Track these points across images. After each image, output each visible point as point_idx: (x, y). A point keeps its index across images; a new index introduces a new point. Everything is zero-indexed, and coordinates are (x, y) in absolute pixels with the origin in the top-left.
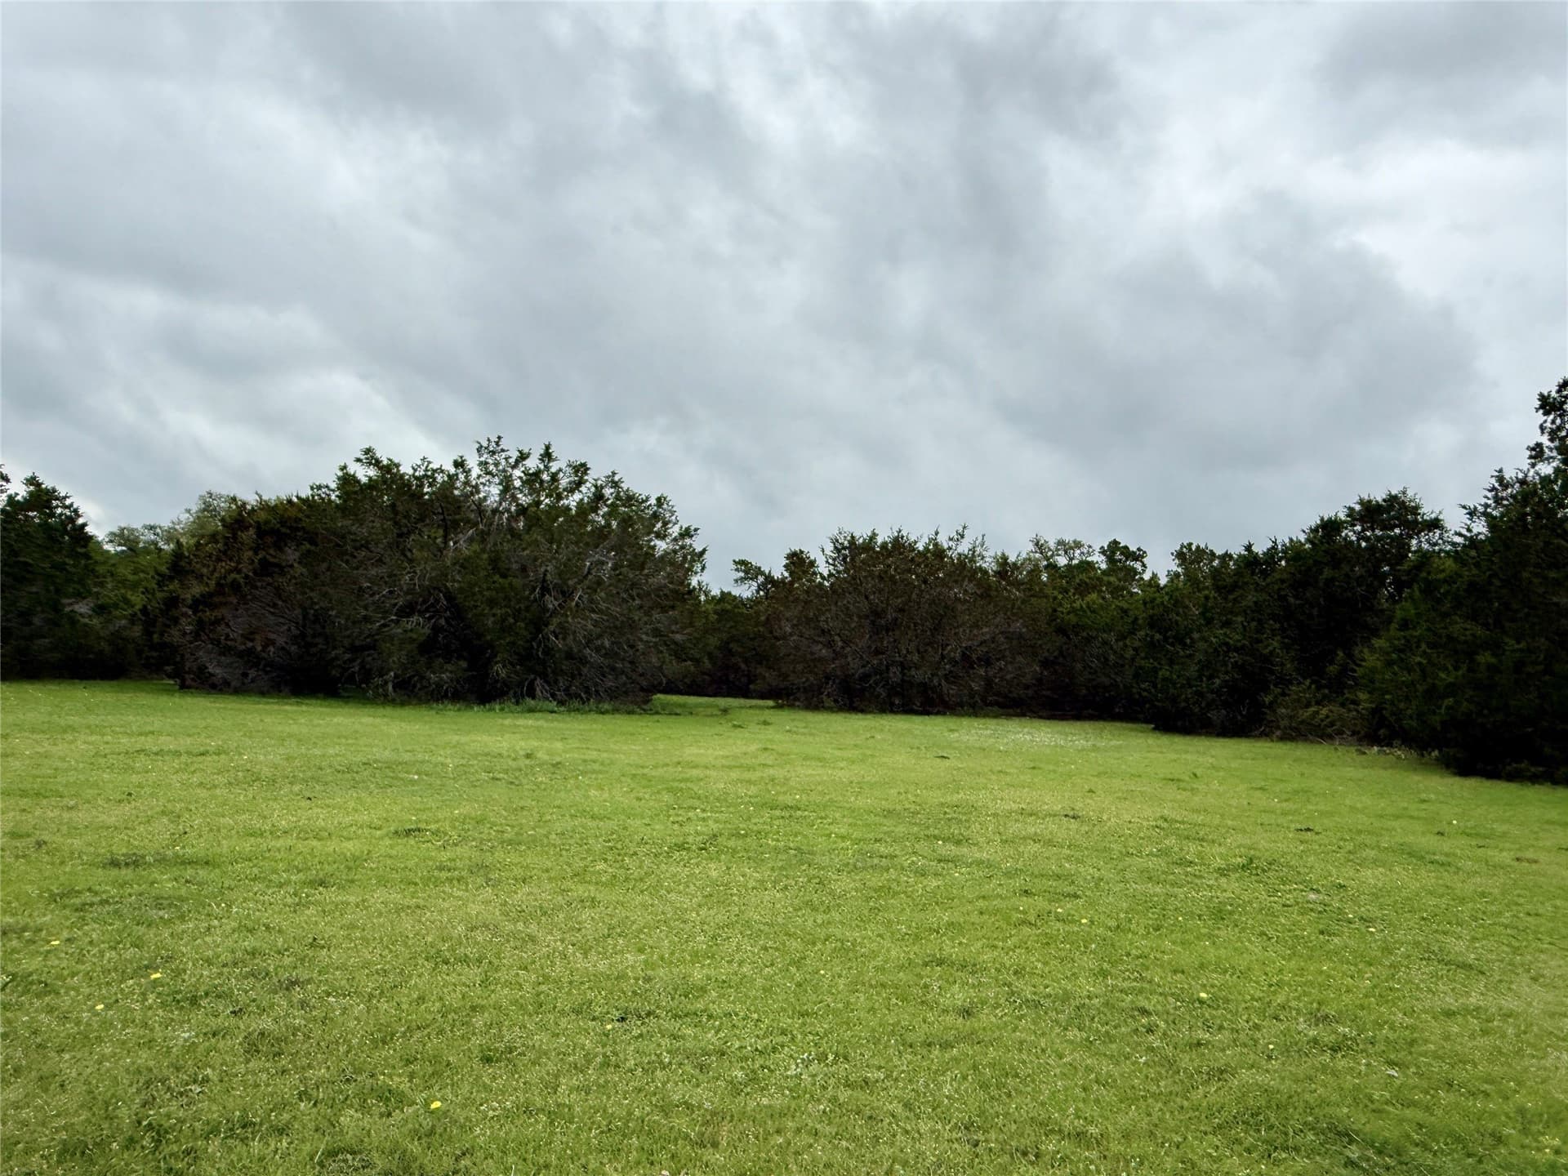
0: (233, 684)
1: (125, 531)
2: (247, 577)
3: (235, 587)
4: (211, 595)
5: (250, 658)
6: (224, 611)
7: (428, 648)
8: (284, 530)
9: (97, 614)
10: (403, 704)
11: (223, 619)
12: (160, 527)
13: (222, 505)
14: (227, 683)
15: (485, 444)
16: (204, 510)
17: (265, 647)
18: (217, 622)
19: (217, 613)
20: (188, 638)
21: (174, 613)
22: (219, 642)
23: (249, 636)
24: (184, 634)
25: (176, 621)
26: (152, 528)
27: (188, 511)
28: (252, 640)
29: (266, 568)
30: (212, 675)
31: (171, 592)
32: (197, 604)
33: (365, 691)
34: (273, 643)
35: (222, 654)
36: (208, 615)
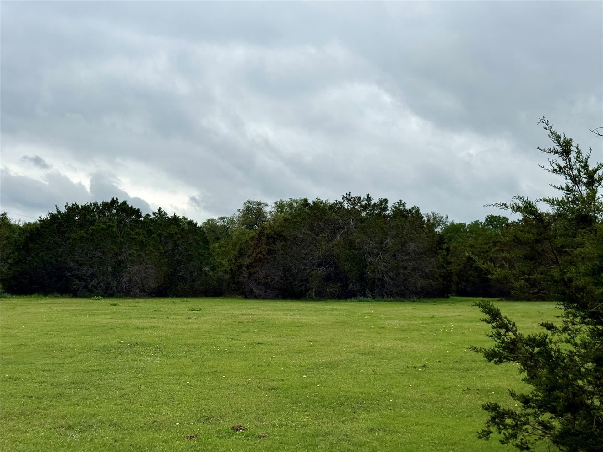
0: (263, 296)
1: (210, 222)
2: (264, 255)
3: (260, 260)
4: (252, 263)
5: (267, 285)
6: (257, 269)
7: (328, 279)
8: (275, 236)
9: (212, 270)
10: (319, 300)
11: (257, 272)
12: (226, 218)
13: (255, 207)
14: (260, 295)
15: (345, 196)
16: (247, 210)
17: (271, 281)
18: (255, 273)
19: (255, 270)
20: (246, 279)
21: (241, 270)
22: (256, 280)
23: (266, 277)
24: (245, 278)
25: (242, 273)
26: (222, 218)
27: (239, 210)
28: (267, 279)
29: (270, 252)
30: (255, 293)
31: (240, 263)
32: (249, 266)
33: (306, 296)
34: (274, 280)
35: (258, 284)
36: (252, 270)
